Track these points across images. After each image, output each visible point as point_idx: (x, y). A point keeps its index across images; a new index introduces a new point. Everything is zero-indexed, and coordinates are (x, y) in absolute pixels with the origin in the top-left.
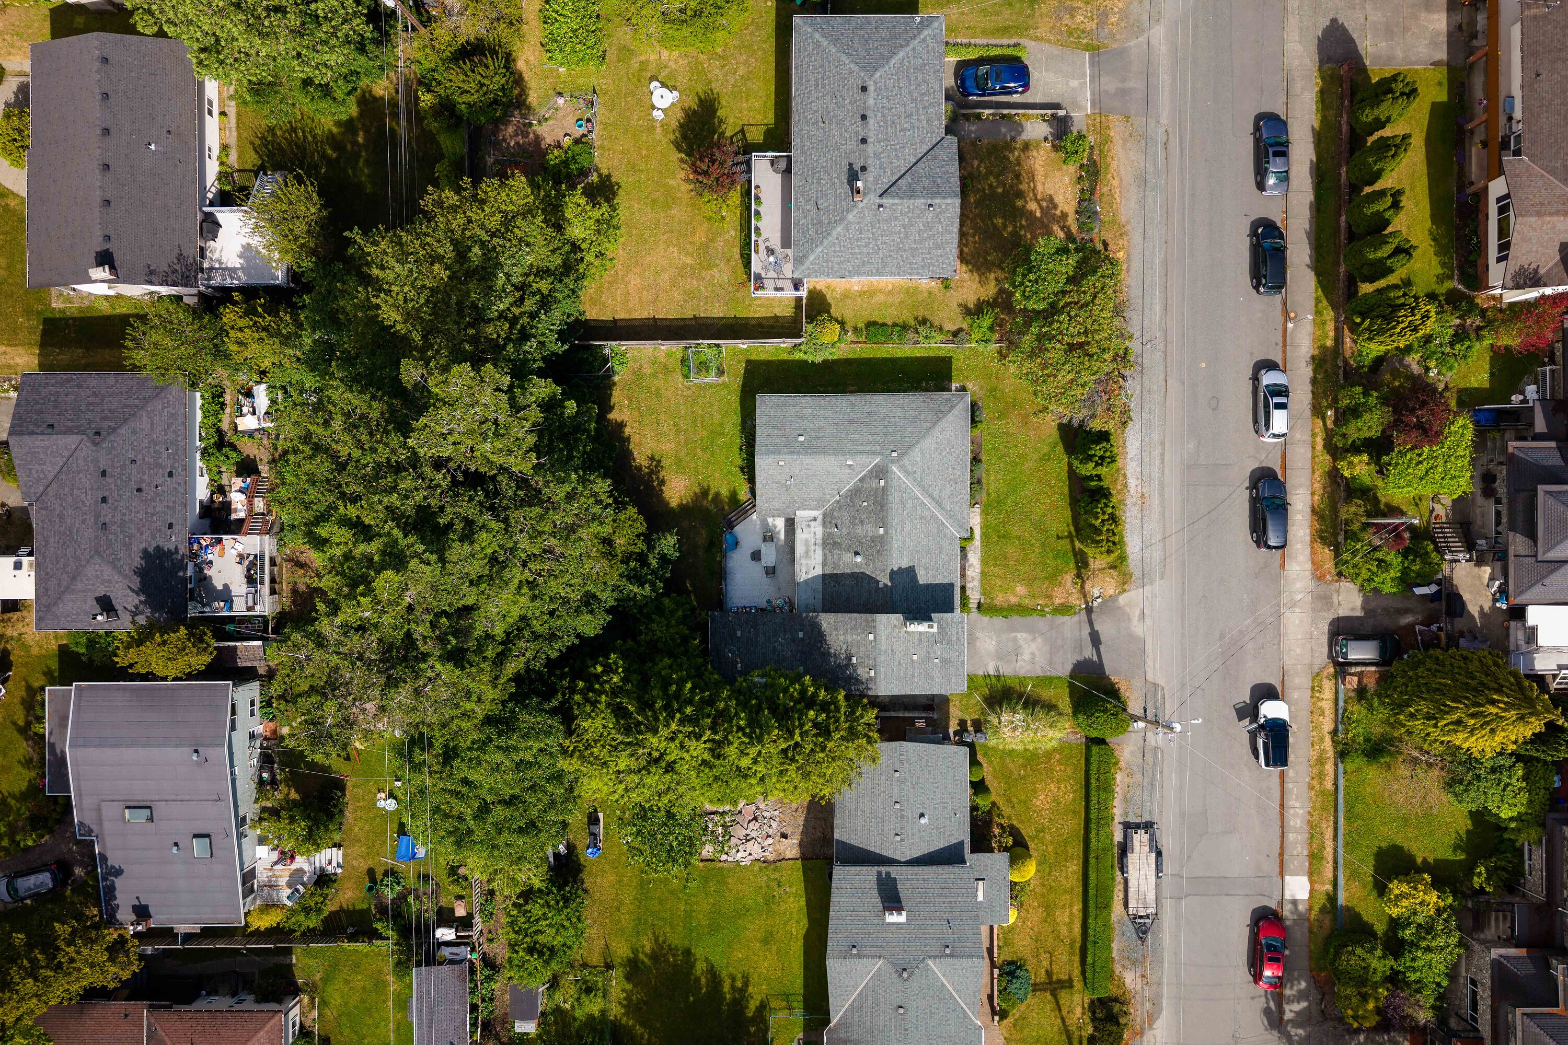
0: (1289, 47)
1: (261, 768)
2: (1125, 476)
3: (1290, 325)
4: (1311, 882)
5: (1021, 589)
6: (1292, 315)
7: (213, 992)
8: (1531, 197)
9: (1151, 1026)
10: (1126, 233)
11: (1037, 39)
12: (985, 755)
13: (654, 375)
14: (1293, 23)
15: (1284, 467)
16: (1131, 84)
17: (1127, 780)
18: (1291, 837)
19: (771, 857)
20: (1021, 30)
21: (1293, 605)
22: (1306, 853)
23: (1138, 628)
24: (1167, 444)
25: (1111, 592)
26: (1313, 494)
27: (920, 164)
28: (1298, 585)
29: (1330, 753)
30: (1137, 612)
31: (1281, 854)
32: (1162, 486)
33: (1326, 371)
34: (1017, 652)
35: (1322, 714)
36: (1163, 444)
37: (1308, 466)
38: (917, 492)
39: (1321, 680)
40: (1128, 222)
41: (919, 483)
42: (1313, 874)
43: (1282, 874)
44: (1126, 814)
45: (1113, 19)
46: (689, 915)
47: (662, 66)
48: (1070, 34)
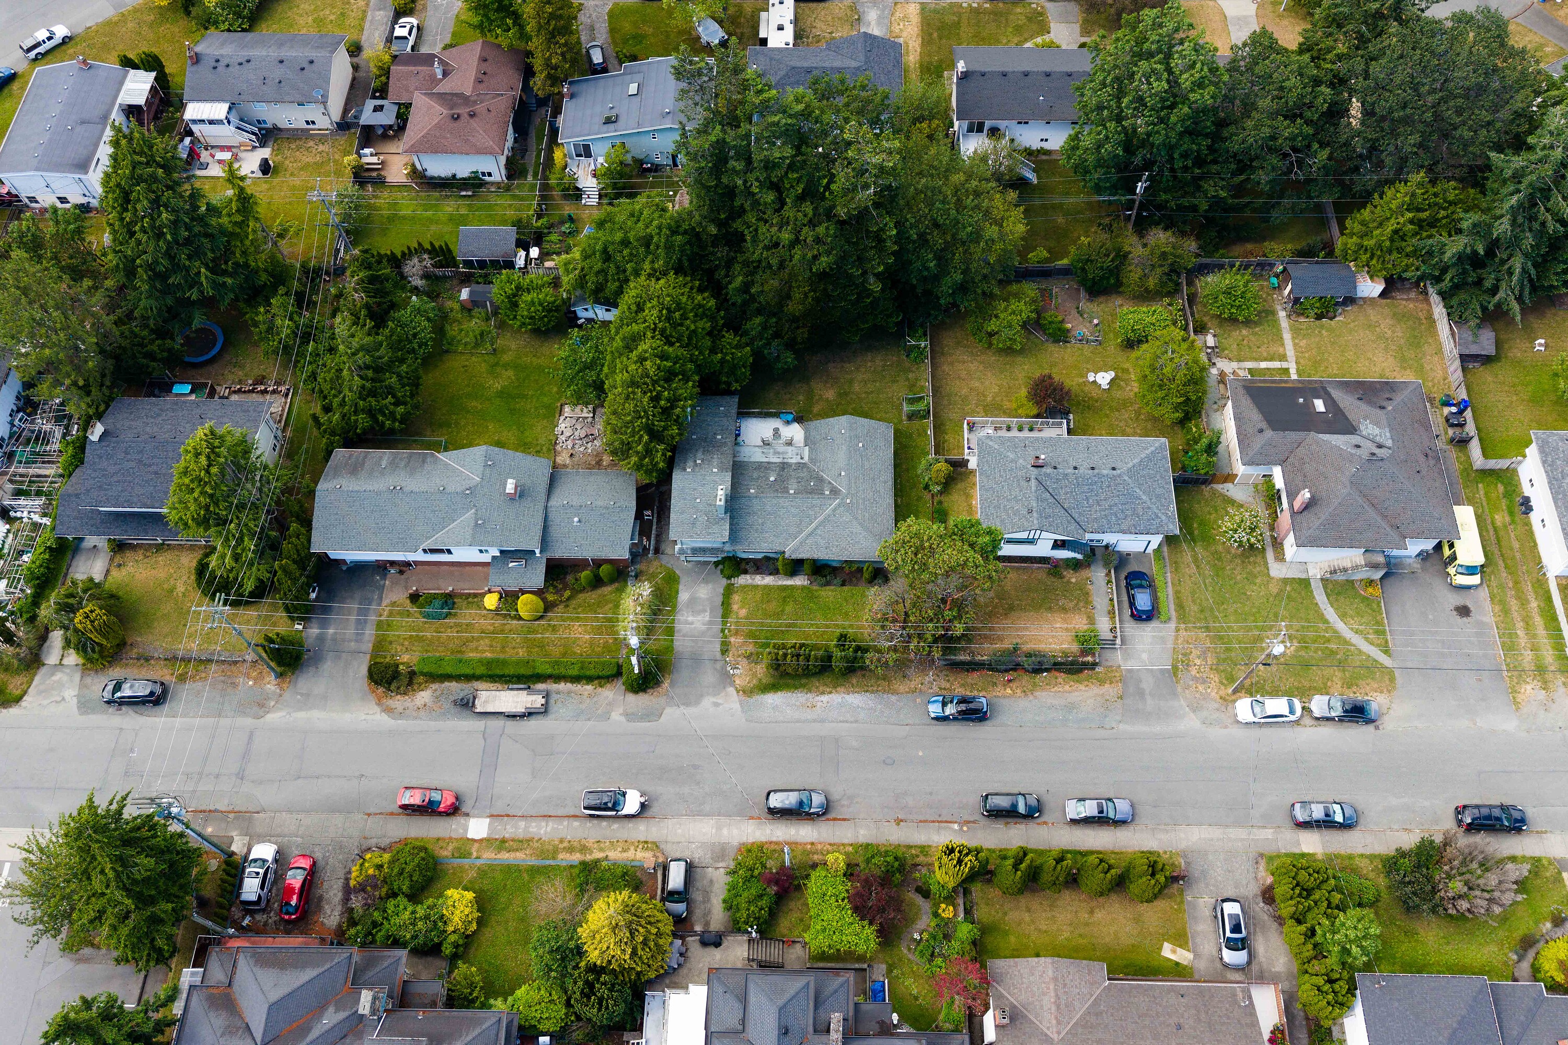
0: (1195, 829)
1: (652, 164)
2: (830, 693)
3: (956, 826)
4: (481, 840)
5: (743, 612)
6: (965, 828)
7: (516, 140)
8: (1071, 977)
9: (384, 711)
10: (1026, 695)
11: (1177, 630)
12: (617, 589)
13: (908, 379)
14: (1214, 833)
15: (835, 819)
16: (1149, 701)
17: (586, 693)
18: (522, 824)
19: (558, 448)
20: (1182, 616)
21: (719, 828)
22: (507, 836)
23: (707, 702)
24: (854, 725)
25: (737, 682)
26: (812, 844)
27: (1063, 511)
28: (735, 832)
29: (589, 858)
30: (720, 701)
31: (508, 816)
32: (822, 721)
33: (917, 856)
34: (696, 613)
35: (624, 850)
36: (856, 721)
37: (837, 841)
38: (821, 518)
39: (652, 850)
40: (1036, 697)
41: (827, 519)
42: (486, 842)
43: (492, 816)
44: (558, 693)
45: (1201, 688)
46: (525, 397)
47: (1127, 381)
48: (1184, 655)
